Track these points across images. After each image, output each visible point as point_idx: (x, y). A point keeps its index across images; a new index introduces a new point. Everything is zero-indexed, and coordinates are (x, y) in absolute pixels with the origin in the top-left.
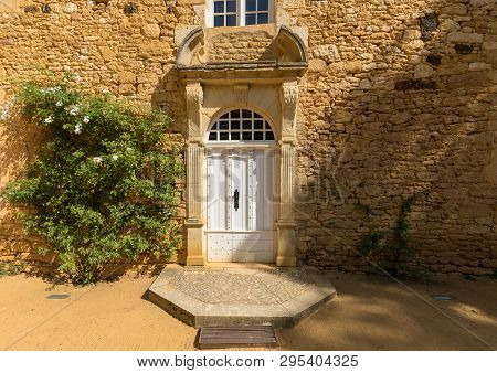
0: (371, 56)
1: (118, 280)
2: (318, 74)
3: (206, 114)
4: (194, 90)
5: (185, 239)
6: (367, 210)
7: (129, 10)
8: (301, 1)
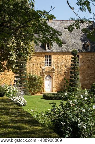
2: (56, 72)
4: (45, 74)
5: (44, 89)
6: (61, 85)
7: (37, 65)
8: (54, 65)
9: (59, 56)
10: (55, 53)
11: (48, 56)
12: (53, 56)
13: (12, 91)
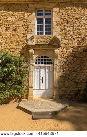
0: (77, 43)
1: (8, 104)
2: (64, 47)
3: (35, 57)
4: (31, 51)
5: (28, 92)
6: (77, 83)
7: (15, 30)
8: (59, 29)
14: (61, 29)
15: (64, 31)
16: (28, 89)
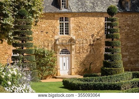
2: (77, 44)
3: (61, 50)
6: (85, 65)
7: (47, 33)
8: (74, 32)
9: (81, 19)
10: (74, 15)
11: (64, 19)
12: (72, 19)
13: (9, 75)
14: (75, 32)
15: (77, 33)
16: (57, 70)
